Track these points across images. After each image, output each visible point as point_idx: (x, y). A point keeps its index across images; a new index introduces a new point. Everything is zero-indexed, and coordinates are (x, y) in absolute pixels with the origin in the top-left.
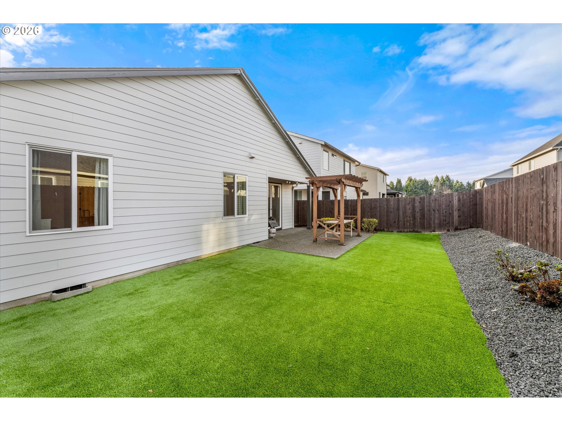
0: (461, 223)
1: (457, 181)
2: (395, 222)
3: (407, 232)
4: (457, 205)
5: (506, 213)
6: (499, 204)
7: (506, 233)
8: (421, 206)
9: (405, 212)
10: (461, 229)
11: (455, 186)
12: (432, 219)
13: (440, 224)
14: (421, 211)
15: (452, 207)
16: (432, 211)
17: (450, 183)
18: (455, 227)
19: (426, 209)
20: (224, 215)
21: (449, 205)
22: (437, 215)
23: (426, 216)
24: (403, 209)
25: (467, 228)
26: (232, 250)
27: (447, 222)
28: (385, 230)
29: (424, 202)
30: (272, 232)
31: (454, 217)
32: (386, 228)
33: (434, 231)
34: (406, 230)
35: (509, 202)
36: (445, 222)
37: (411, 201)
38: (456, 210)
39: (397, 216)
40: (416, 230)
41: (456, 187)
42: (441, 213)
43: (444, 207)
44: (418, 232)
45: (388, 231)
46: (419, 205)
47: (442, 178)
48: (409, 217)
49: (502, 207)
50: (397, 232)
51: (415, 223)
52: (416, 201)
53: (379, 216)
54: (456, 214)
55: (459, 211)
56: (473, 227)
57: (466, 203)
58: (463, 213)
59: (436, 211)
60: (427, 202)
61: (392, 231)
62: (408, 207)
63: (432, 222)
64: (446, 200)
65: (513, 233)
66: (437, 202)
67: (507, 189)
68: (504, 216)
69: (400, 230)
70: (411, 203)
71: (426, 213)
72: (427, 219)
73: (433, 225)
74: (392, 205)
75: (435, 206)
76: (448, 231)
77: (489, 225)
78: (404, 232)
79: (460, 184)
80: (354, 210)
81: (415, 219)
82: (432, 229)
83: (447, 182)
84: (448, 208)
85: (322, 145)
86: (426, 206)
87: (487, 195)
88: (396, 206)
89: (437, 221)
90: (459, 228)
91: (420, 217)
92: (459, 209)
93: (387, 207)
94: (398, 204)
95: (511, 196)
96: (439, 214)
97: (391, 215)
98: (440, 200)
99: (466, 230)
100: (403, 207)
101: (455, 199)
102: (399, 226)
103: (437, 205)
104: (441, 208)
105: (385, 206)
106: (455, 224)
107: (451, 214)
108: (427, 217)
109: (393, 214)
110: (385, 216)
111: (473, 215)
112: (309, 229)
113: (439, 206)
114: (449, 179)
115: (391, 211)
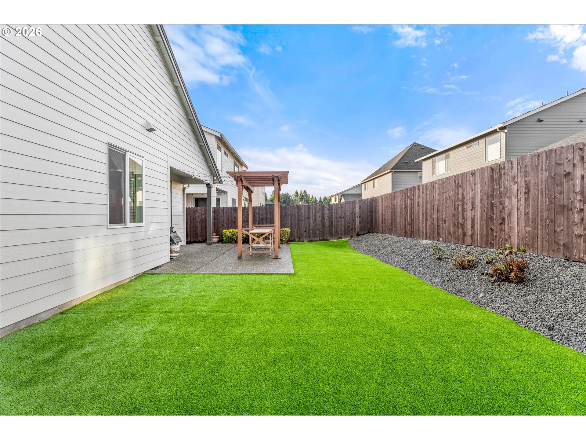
0: (361, 228)
1: (312, 196)
2: (306, 231)
3: (317, 241)
4: (358, 212)
5: (410, 216)
6: (401, 209)
7: (412, 233)
8: (329, 214)
9: (315, 220)
10: (361, 235)
11: (311, 200)
12: (339, 226)
13: (345, 231)
14: (330, 218)
15: (354, 214)
16: (338, 217)
17: (307, 198)
18: (357, 233)
19: (333, 217)
20: (111, 222)
21: (352, 213)
22: (343, 222)
23: (333, 223)
24: (313, 216)
25: (366, 234)
26: (121, 283)
27: (351, 229)
28: (296, 240)
29: (332, 209)
30: (175, 250)
31: (356, 224)
32: (297, 238)
33: (340, 238)
34: (316, 239)
35: (415, 206)
36: (349, 229)
37: (320, 208)
38: (357, 216)
39: (308, 225)
40: (325, 238)
41: (311, 202)
42: (346, 220)
43: (348, 214)
44: (327, 240)
45: (299, 241)
46: (328, 213)
47: (301, 193)
48: (319, 225)
49: (405, 211)
50: (308, 241)
51: (324, 231)
52: (325, 208)
53: (289, 224)
54: (357, 220)
55: (360, 218)
56: (370, 232)
57: (365, 211)
58: (363, 219)
59: (342, 218)
60: (335, 210)
61: (303, 241)
62: (318, 214)
63: (339, 229)
64: (350, 208)
65: (421, 232)
66: (343, 209)
67: (412, 195)
68: (409, 219)
69: (311, 239)
70: (321, 210)
71: (334, 220)
72: (334, 226)
73: (339, 232)
74: (303, 212)
75: (341, 213)
76: (352, 237)
77: (387, 229)
78: (314, 241)
79: (315, 200)
80: (262, 219)
81: (324, 227)
82: (339, 236)
83: (305, 197)
84: (351, 215)
85: (217, 137)
86: (333, 213)
87: (384, 203)
88: (306, 214)
89: (343, 228)
90: (360, 233)
91: (329, 225)
92: (360, 216)
93: (298, 215)
94: (309, 212)
95: (418, 201)
96: (345, 221)
97: (302, 224)
98: (345, 207)
99: (366, 235)
100: (313, 215)
101: (357, 206)
102: (309, 235)
103: (343, 212)
104: (346, 215)
105: (296, 214)
106: (357, 230)
107: (354, 221)
108: (335, 224)
109: (304, 223)
110: (296, 225)
111: (370, 221)
112: (210, 245)
113: (345, 213)
114: (306, 194)
115: (302, 219)
